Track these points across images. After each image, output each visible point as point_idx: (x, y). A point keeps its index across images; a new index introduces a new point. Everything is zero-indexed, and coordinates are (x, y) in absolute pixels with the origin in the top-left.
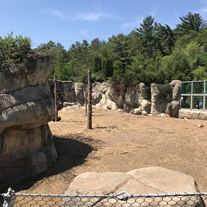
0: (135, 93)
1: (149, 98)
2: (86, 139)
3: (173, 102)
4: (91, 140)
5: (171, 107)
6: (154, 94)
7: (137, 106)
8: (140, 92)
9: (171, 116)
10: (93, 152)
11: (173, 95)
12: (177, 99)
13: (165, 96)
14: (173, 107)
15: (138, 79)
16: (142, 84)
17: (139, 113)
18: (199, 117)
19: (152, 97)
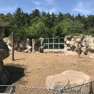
0: (25, 43)
1: (31, 45)
2: (17, 65)
3: (41, 47)
4: (20, 65)
5: (40, 49)
6: (34, 44)
7: (26, 49)
8: (27, 43)
9: (41, 52)
10: (25, 70)
11: (41, 44)
12: (42, 45)
13: (38, 44)
14: (41, 49)
15: (26, 37)
16: (28, 39)
17: (27, 52)
18: (52, 52)
19: (33, 45)
